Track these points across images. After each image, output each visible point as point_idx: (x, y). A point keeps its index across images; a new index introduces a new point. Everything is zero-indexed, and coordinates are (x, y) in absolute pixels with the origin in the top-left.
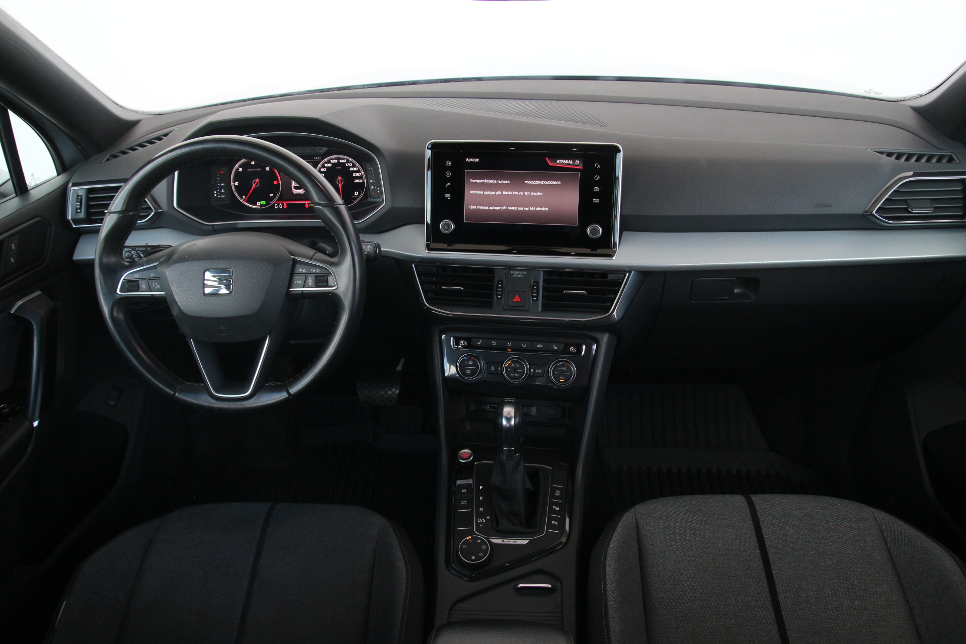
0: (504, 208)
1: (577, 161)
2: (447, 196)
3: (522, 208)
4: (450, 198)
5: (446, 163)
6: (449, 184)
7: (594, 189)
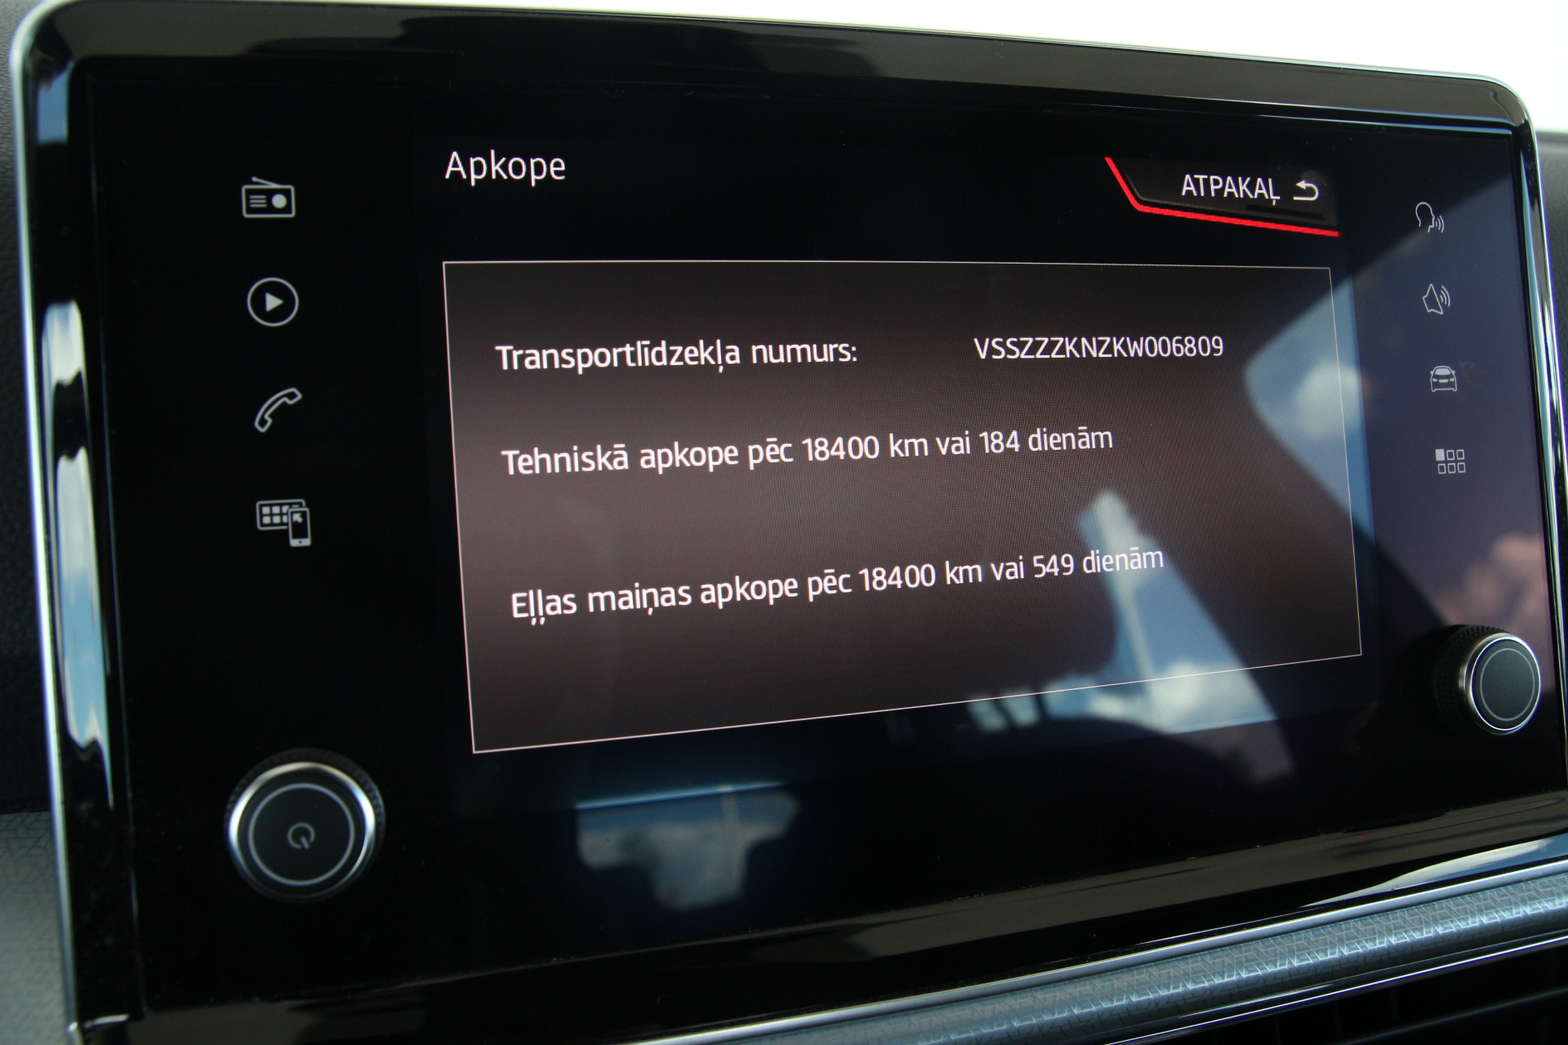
0: (827, 584)
1: (1302, 185)
3: (974, 571)
4: (305, 536)
5: (248, 199)
6: (284, 404)
7: (1432, 373)
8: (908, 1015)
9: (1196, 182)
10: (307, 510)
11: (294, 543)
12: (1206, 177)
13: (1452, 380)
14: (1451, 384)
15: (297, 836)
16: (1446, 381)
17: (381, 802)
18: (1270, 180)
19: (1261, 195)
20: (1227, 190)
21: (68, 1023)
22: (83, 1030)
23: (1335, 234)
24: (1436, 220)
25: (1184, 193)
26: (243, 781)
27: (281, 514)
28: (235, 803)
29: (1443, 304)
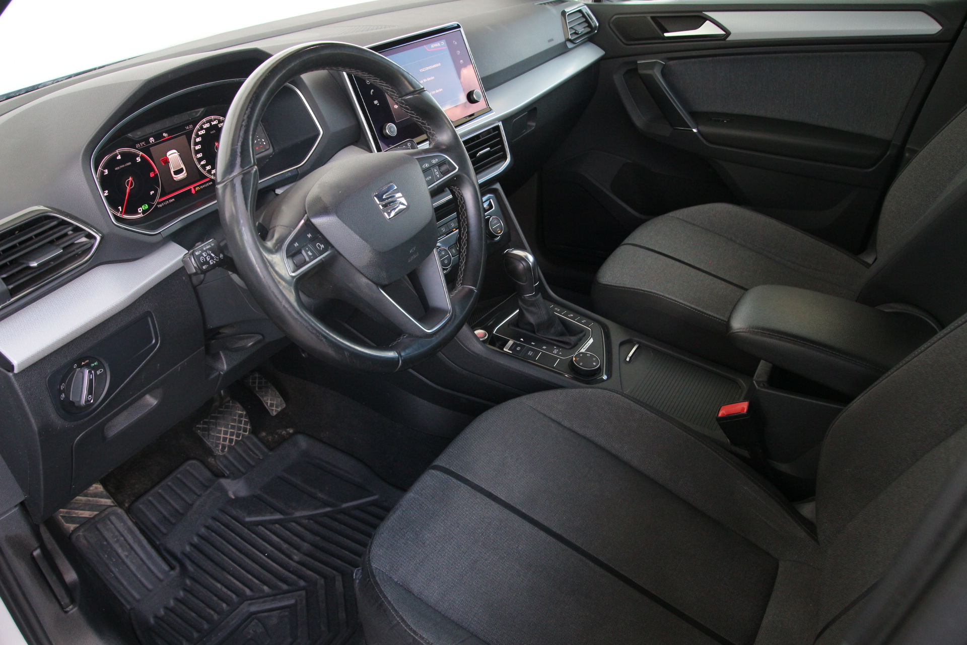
2: (376, 102)
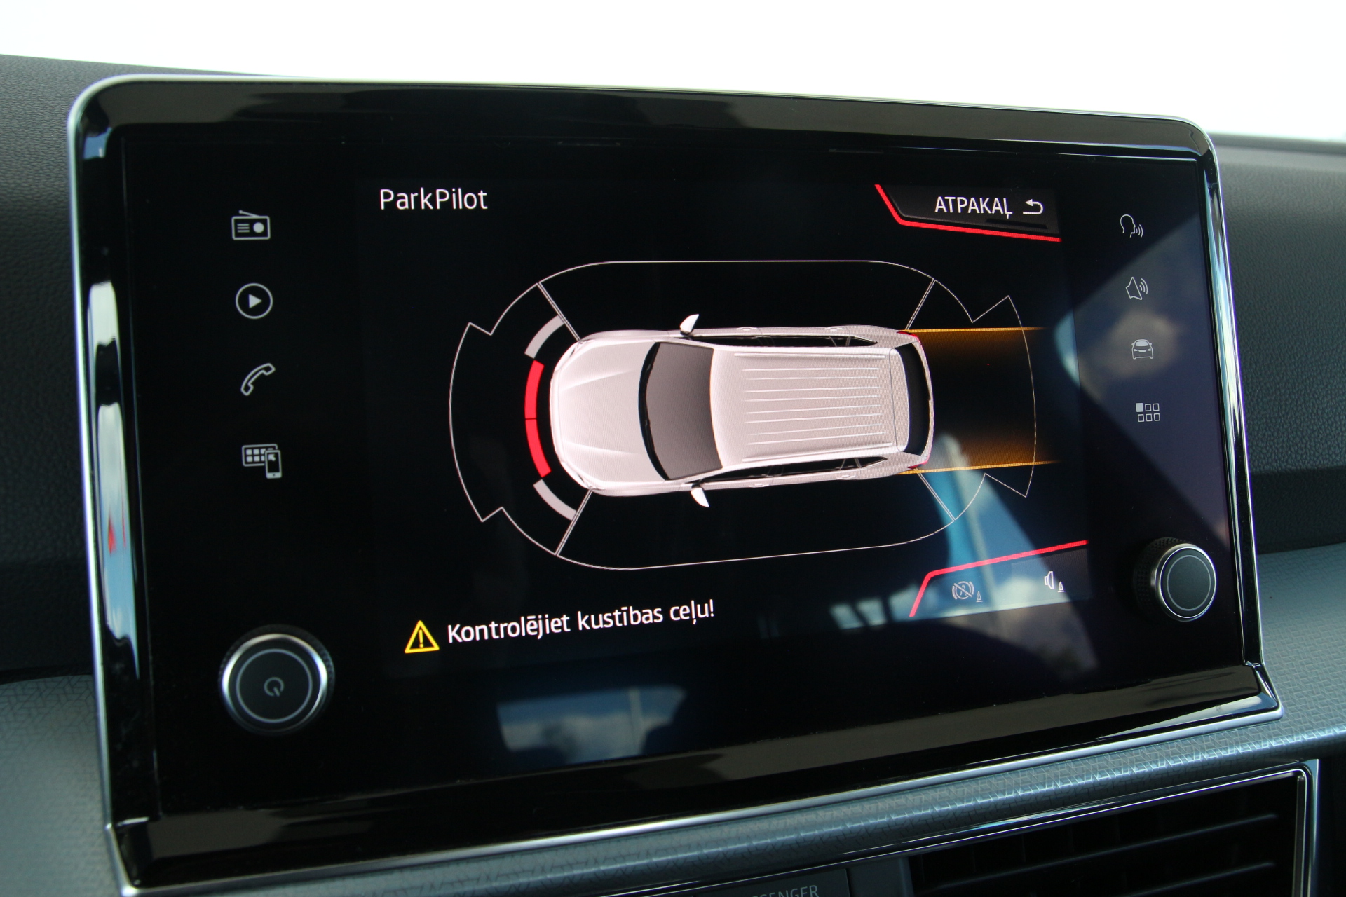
1: (1030, 203)
4: (277, 470)
5: (236, 227)
6: (263, 375)
7: (1133, 345)
8: (720, 825)
9: (946, 202)
10: (279, 452)
11: (270, 475)
12: (954, 198)
13: (1149, 350)
14: (1148, 353)
15: (271, 688)
16: (1144, 351)
17: (331, 664)
18: (1005, 200)
19: (997, 211)
20: (971, 208)
21: (105, 824)
22: (115, 828)
23: (1057, 240)
24: (1136, 228)
25: (937, 211)
26: (232, 648)
27: (260, 455)
28: (226, 663)
29: (1142, 292)
